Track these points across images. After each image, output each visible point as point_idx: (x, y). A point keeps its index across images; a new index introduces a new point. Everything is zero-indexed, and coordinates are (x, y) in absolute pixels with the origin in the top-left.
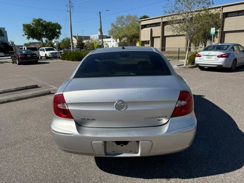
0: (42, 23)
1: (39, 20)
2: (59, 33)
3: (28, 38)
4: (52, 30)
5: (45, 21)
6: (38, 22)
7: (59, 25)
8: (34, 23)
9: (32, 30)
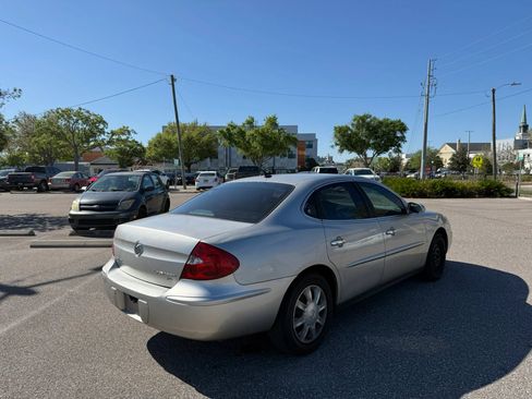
0: (368, 124)
1: (363, 119)
2: (403, 139)
3: (341, 151)
4: (386, 135)
5: (375, 118)
6: (362, 122)
7: (403, 124)
8: (355, 123)
9: (350, 136)
